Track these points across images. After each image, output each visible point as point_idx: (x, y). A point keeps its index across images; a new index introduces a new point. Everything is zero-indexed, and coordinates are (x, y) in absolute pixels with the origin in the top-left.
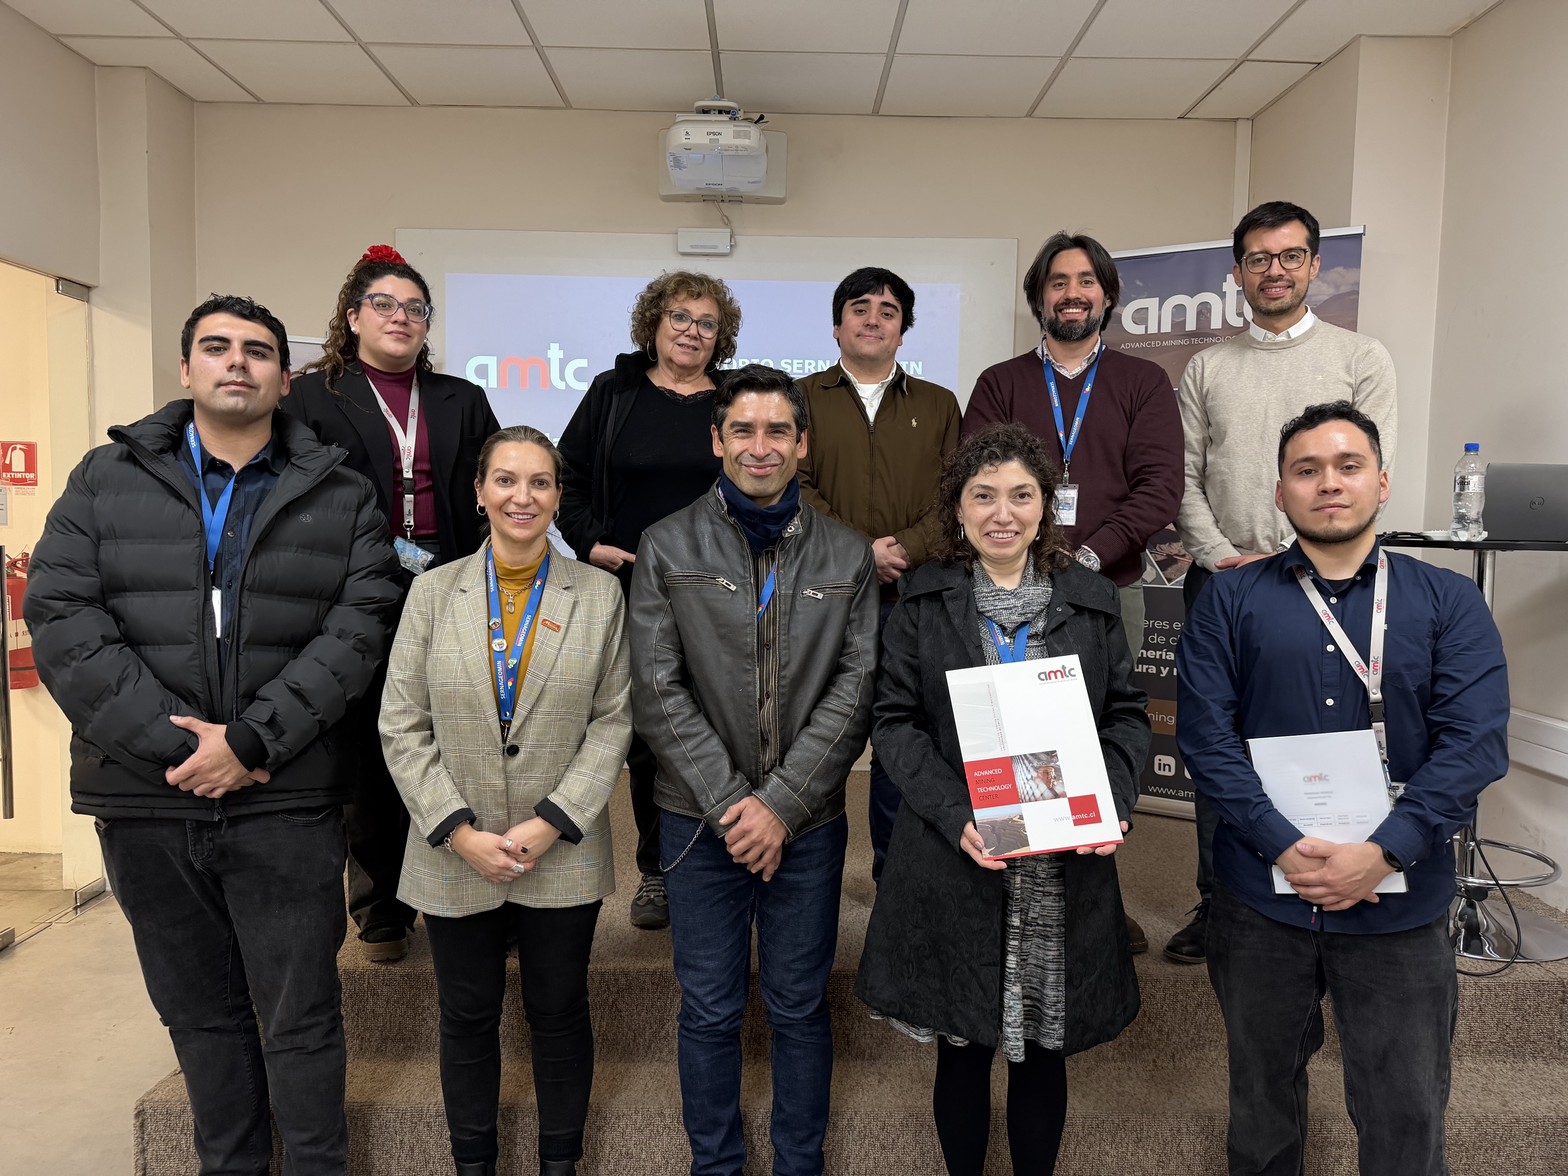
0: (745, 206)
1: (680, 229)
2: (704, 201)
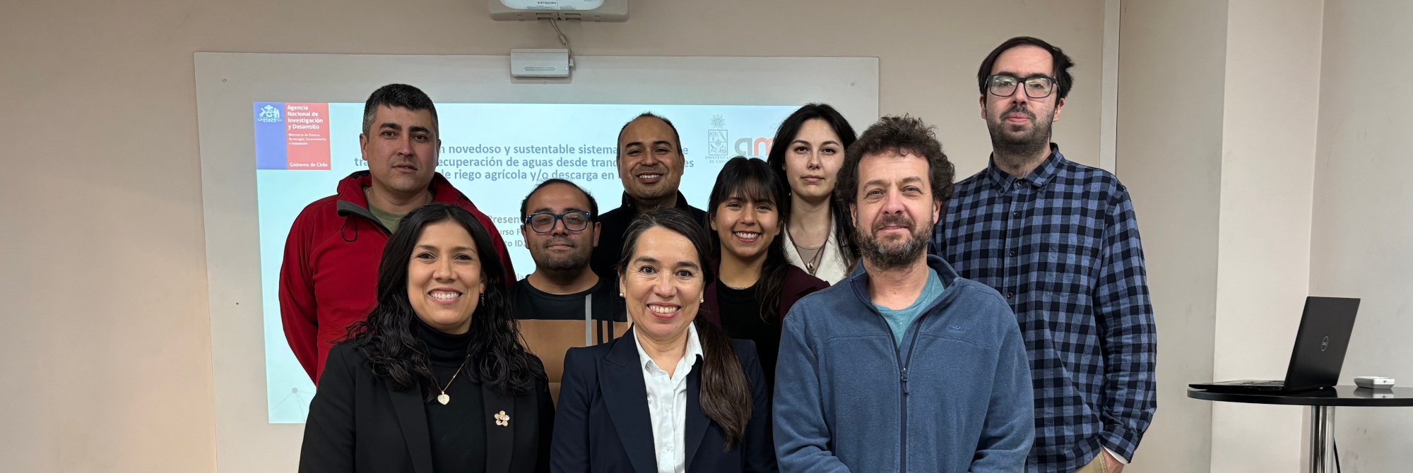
0: (583, 24)
1: (514, 50)
2: (539, 18)
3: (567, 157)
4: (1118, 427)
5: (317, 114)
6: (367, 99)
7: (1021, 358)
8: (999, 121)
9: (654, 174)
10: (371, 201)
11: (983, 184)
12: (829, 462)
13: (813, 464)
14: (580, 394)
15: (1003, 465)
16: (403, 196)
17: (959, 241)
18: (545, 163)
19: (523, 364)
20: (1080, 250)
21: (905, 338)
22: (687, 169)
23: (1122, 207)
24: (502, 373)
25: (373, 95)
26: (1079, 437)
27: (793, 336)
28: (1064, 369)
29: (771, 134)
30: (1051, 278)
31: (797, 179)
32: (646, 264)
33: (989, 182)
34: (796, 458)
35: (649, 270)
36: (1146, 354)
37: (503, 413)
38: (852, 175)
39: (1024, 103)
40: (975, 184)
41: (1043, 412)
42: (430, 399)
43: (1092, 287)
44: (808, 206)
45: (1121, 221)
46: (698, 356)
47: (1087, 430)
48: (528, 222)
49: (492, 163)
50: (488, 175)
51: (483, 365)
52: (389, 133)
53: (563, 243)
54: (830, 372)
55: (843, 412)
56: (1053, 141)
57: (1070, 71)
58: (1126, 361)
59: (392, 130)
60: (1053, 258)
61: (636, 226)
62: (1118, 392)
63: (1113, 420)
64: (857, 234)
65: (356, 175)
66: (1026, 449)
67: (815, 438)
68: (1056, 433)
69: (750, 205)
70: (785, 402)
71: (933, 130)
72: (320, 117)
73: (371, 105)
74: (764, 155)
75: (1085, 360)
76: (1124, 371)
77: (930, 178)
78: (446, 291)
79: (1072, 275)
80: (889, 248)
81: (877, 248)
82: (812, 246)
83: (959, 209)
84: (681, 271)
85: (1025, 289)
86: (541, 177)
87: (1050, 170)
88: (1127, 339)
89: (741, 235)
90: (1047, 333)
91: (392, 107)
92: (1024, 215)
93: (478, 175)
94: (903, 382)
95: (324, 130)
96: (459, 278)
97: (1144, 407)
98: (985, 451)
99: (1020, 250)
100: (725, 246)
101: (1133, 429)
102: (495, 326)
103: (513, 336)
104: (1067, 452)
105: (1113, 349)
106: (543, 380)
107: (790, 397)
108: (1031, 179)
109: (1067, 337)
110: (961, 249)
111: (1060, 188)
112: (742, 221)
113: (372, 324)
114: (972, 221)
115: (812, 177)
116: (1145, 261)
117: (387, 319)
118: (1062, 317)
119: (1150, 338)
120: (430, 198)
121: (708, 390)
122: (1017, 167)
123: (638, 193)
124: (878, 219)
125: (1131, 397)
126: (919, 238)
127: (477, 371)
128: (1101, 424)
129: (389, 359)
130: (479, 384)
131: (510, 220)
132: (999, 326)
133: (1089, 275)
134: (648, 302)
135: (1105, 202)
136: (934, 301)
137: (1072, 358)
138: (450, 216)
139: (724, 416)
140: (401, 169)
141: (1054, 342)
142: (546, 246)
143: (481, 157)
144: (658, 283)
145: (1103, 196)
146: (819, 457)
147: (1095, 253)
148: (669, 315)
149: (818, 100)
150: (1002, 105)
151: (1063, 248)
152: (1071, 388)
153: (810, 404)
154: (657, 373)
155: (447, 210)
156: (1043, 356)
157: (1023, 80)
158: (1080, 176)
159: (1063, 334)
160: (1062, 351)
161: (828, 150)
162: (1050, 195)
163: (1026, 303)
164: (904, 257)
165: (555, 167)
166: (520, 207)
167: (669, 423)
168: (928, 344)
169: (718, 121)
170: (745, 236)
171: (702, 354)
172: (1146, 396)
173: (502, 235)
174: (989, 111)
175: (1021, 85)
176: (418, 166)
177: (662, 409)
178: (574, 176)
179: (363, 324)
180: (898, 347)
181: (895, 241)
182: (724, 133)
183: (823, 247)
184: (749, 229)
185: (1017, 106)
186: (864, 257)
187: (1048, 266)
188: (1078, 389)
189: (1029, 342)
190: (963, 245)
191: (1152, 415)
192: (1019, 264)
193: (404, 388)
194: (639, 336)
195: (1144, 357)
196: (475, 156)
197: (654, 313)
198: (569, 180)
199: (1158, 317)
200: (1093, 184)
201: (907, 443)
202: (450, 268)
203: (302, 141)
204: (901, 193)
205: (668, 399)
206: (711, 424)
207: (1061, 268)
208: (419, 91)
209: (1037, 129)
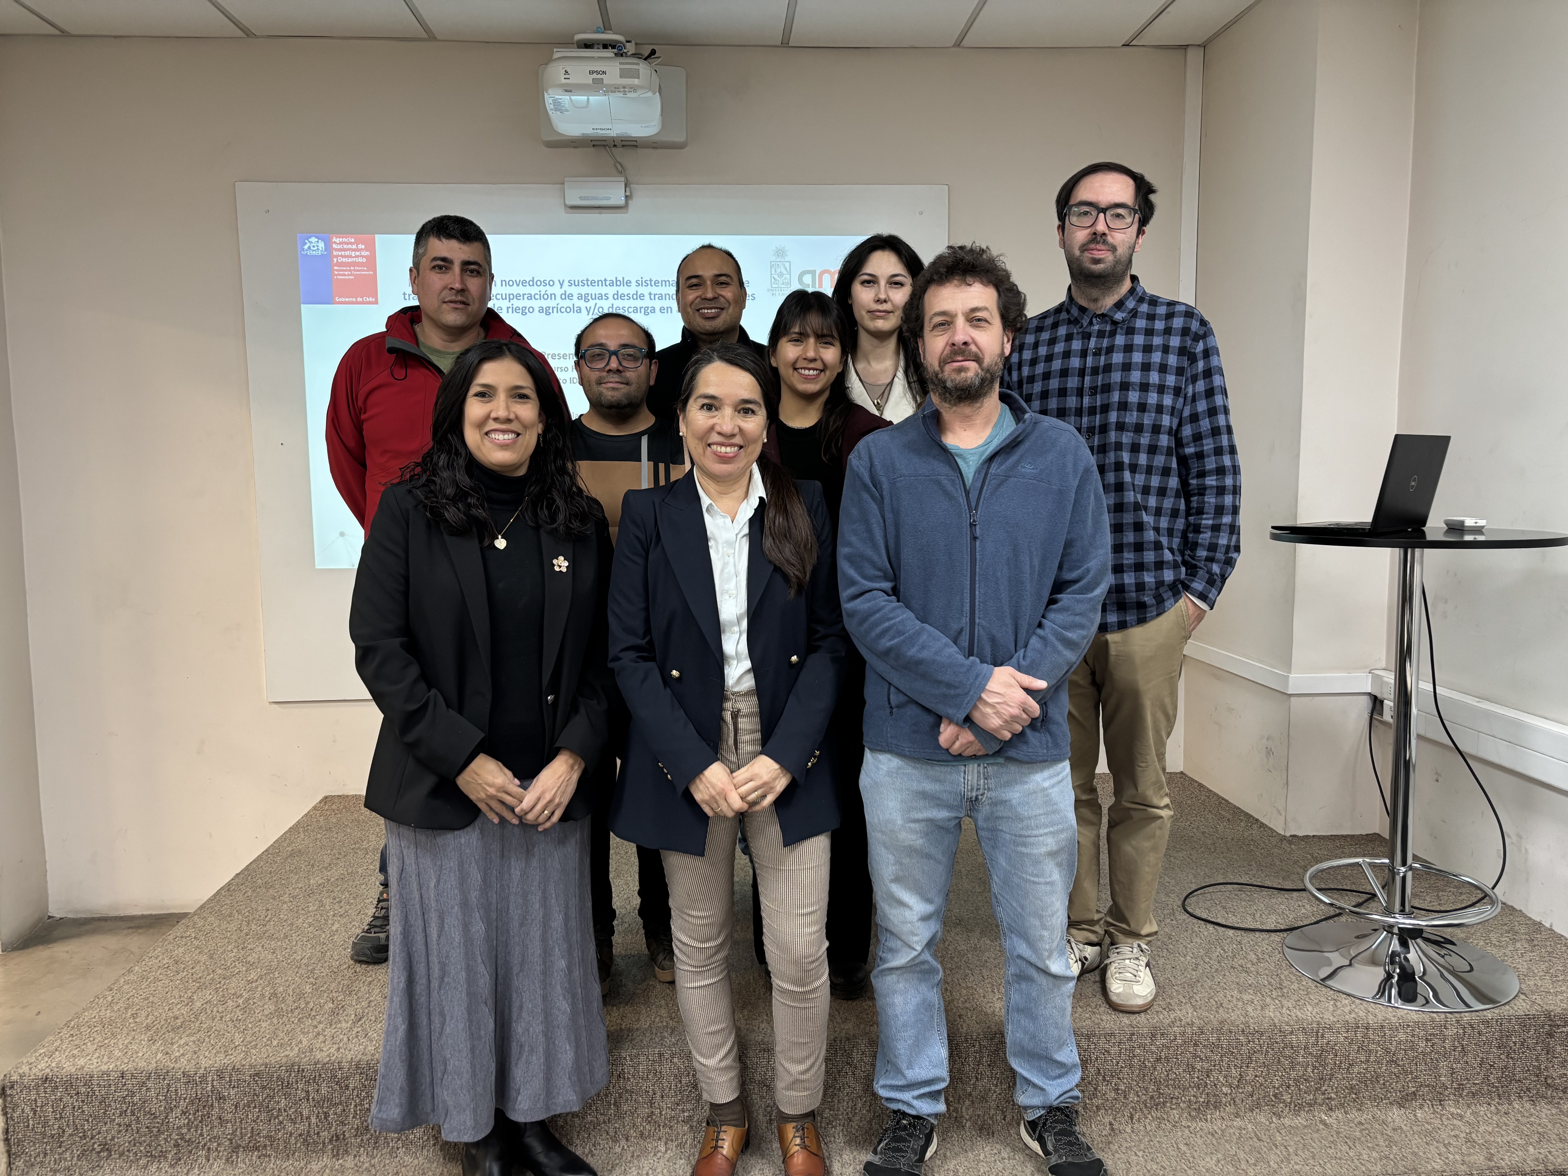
0: (639, 151)
2: (594, 146)
3: (623, 290)
4: (1201, 572)
5: (363, 247)
6: (417, 230)
7: (1097, 498)
8: (1077, 253)
9: (715, 308)
10: (421, 338)
11: (1061, 318)
12: (894, 609)
13: (879, 610)
14: (637, 538)
15: (1078, 611)
16: (455, 332)
17: (1036, 379)
18: (601, 297)
19: (583, 508)
20: (1161, 389)
21: (974, 480)
22: (748, 303)
23: (1205, 344)
24: (561, 517)
25: (424, 227)
26: (1160, 584)
27: (859, 477)
28: (1144, 512)
29: (836, 265)
30: (1131, 418)
31: (864, 313)
32: (706, 401)
33: (1067, 317)
34: (859, 604)
35: (709, 407)
36: (1231, 496)
37: (561, 558)
38: (918, 308)
39: (1104, 234)
40: (1052, 318)
41: (1122, 558)
42: (486, 543)
43: (1174, 427)
44: (875, 341)
45: (1204, 358)
46: (761, 498)
47: (1169, 576)
48: (581, 357)
49: (546, 297)
50: (541, 310)
51: (542, 508)
52: (440, 267)
53: (617, 380)
54: (896, 513)
55: (909, 557)
56: (1133, 272)
57: (1152, 197)
58: (1209, 503)
59: (443, 264)
60: (1133, 397)
61: (697, 362)
62: (1202, 536)
63: (1195, 565)
64: (925, 369)
65: (405, 311)
66: (1102, 593)
67: (880, 582)
68: (1136, 579)
69: (812, 340)
70: (849, 544)
71: (1001, 258)
72: (366, 250)
73: (422, 236)
74: (828, 289)
75: (1168, 503)
76: (1207, 513)
77: (999, 308)
78: (504, 431)
79: (1153, 415)
80: (957, 381)
81: (944, 382)
82: (880, 383)
83: (1036, 345)
84: (744, 409)
85: (1104, 429)
86: (596, 311)
87: (1131, 304)
88: (1211, 481)
89: (803, 371)
90: (1127, 476)
91: (444, 240)
92: (1103, 352)
93: (531, 310)
94: (972, 525)
95: (371, 263)
96: (517, 418)
97: (1227, 552)
98: (1059, 596)
99: (1099, 389)
100: (786, 383)
101: (1216, 574)
102: (553, 468)
103: (573, 478)
104: (1148, 599)
105: (1196, 491)
106: (602, 524)
107: (853, 539)
108: (1111, 314)
109: (1148, 480)
110: (1037, 387)
111: (1141, 323)
112: (804, 357)
113: (426, 465)
114: (1049, 358)
115: (880, 311)
116: (1229, 400)
117: (443, 460)
118: (1143, 459)
119: (1235, 480)
120: (482, 334)
121: (771, 534)
122: (1096, 300)
123: (698, 329)
124: (945, 352)
125: (1214, 541)
126: (988, 371)
127: (535, 514)
128: (1183, 569)
129: (444, 501)
130: (537, 528)
131: (564, 356)
132: (1075, 464)
133: (1172, 414)
134: (710, 441)
135: (1188, 338)
136: (1005, 439)
137: (1152, 501)
138: (507, 353)
139: (788, 561)
140: (453, 305)
141: (1133, 485)
142: (599, 383)
143: (534, 290)
144: (719, 421)
145: (1185, 331)
146: (884, 603)
147: (1177, 391)
148: (731, 455)
149: (885, 230)
150: (1081, 236)
151: (1144, 387)
152: (1152, 532)
153: (875, 546)
154: (718, 517)
155: (504, 347)
156: (1123, 499)
157: (1104, 211)
158: (1162, 310)
159: (1143, 476)
160: (1143, 494)
161: (896, 283)
162: (1131, 331)
163: (1105, 444)
164: (973, 392)
165: (611, 300)
166: (574, 341)
167: (730, 569)
168: (999, 485)
169: (780, 252)
170: (807, 372)
171: (765, 497)
172: (1230, 540)
173: (556, 372)
174: (1068, 242)
175: (1102, 215)
176: (470, 301)
177: (723, 554)
178: (631, 310)
179: (417, 465)
180: (968, 488)
181: (963, 374)
182: (787, 265)
183: (891, 383)
184: (812, 365)
185: (1097, 238)
186: (932, 393)
187: (1129, 406)
188: (1159, 534)
189: (1108, 485)
190: (1040, 383)
191: (1236, 560)
192: (1098, 404)
193: (459, 532)
194: (700, 478)
195: (1228, 500)
196: (528, 290)
197: (715, 453)
198: (626, 314)
199: (1243, 458)
200: (1175, 319)
201: (977, 589)
202: (508, 408)
203: (348, 275)
204: (968, 324)
205: (730, 544)
206: (774, 570)
207: (1142, 407)
208: (471, 223)
209: (1117, 262)
